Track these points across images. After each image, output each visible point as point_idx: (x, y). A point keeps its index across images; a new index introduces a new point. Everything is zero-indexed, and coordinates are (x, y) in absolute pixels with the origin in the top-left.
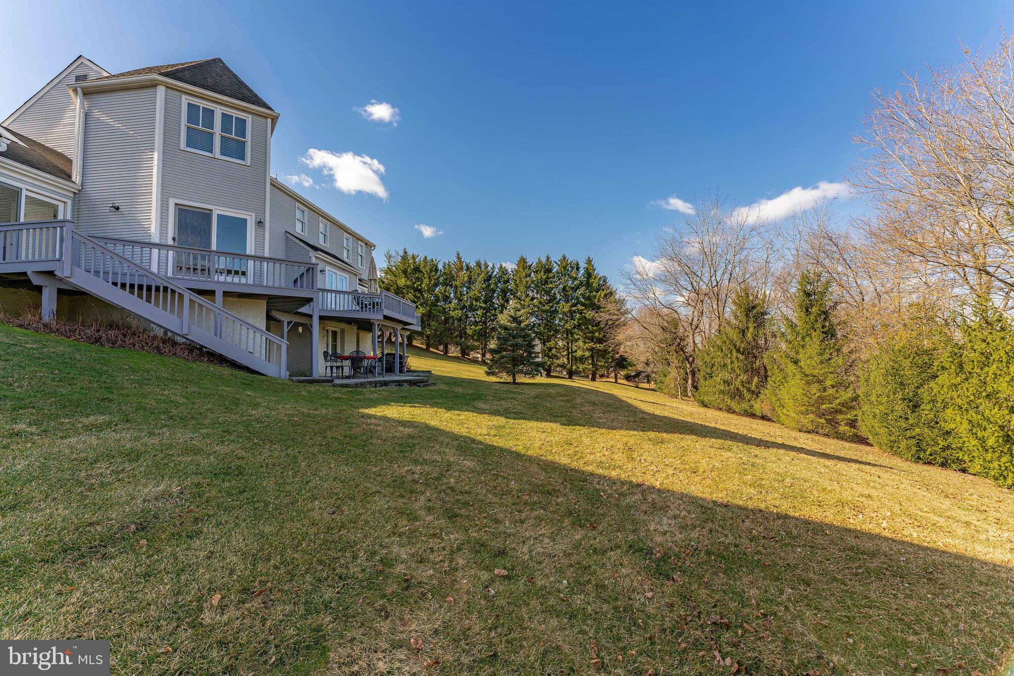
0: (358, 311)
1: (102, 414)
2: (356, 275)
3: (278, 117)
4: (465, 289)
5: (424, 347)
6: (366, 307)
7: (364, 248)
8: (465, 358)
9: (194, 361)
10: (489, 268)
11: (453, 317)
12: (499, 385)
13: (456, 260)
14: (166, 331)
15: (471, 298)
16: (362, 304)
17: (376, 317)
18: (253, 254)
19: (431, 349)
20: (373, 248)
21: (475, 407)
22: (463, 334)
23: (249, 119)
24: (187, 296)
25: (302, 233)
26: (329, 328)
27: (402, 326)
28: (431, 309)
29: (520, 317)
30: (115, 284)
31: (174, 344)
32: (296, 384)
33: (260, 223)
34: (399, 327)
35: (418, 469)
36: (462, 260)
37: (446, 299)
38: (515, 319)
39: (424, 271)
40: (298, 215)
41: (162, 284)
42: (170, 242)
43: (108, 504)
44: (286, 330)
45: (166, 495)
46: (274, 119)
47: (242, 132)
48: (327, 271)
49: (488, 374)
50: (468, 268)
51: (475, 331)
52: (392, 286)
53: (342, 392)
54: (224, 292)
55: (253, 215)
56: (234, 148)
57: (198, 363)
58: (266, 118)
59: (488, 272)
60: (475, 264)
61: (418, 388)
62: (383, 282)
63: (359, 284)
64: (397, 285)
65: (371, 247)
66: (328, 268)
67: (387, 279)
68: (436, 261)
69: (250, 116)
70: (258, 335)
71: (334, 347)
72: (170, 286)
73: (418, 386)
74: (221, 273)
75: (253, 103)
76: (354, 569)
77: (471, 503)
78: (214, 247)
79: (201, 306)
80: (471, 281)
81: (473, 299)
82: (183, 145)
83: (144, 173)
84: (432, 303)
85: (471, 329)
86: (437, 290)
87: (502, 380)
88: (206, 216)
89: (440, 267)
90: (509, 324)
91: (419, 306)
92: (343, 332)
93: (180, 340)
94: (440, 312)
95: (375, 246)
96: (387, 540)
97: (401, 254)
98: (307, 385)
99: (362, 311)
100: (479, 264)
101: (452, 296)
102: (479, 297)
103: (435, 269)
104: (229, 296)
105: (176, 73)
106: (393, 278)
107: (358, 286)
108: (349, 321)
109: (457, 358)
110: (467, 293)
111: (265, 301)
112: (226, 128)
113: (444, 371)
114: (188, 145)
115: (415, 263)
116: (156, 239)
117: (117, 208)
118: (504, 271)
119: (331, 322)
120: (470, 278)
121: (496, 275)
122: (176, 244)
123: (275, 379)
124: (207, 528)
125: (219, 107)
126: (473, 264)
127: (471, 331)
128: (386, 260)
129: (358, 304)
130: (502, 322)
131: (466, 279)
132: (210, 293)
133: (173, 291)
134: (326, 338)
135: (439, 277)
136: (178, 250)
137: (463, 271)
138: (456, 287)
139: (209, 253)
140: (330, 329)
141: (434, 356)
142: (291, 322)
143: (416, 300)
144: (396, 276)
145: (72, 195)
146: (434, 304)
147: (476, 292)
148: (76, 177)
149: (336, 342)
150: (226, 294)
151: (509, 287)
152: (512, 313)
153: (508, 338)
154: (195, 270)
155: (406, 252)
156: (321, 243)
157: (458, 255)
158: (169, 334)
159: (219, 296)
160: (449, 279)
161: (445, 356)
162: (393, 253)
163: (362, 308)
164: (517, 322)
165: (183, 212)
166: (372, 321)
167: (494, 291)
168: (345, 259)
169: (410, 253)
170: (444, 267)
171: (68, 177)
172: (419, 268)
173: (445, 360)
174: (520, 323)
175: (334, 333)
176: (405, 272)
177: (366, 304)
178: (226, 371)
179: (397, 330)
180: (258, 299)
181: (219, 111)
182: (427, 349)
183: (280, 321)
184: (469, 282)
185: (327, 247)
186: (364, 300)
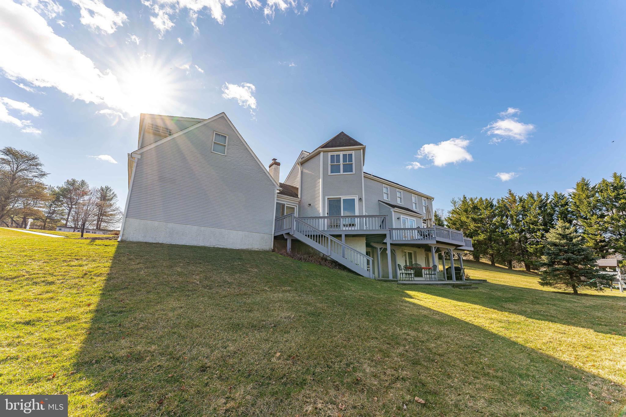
0: (422, 239)
1: (289, 286)
2: (421, 218)
3: (365, 147)
4: (521, 216)
5: (490, 263)
6: (426, 236)
7: (426, 201)
8: (530, 271)
9: (332, 268)
10: (543, 197)
11: (511, 239)
12: (553, 294)
13: (508, 195)
14: (324, 255)
15: (527, 222)
16: (424, 235)
17: (431, 242)
18: (358, 215)
19: (496, 265)
20: (432, 200)
21: (502, 307)
22: (524, 252)
23: (353, 153)
24: (330, 238)
25: (387, 200)
26: (405, 251)
27: (455, 247)
28: (491, 235)
29: (570, 234)
30: (306, 235)
31: (326, 260)
32: (377, 281)
33: (360, 199)
34: (452, 248)
35: (413, 334)
36: (515, 195)
37: (504, 226)
38: (564, 236)
39: (481, 208)
40: (385, 190)
41: (321, 234)
42: (326, 215)
43: (271, 316)
44: (379, 253)
45: (289, 317)
46: (364, 149)
47: (351, 160)
48: (401, 218)
49: (542, 284)
50: (521, 200)
51: (536, 249)
52: (457, 222)
53: (402, 288)
54: (345, 235)
55: (357, 196)
56: (348, 168)
57: (334, 269)
58: (360, 149)
59: (542, 200)
60: (527, 196)
61: (459, 290)
62: (451, 220)
63: (423, 223)
64: (461, 220)
65: (431, 199)
66: (402, 216)
67: (454, 217)
68: (490, 199)
69: (354, 152)
70: (362, 257)
71: (411, 262)
72: (324, 235)
73: (460, 288)
74: (347, 226)
75: (355, 145)
76: (336, 366)
77: (436, 361)
78: (342, 215)
79: (335, 242)
80: (525, 210)
81: (530, 223)
82: (329, 173)
83: (317, 189)
84: (491, 231)
85: (531, 248)
86: (494, 220)
87: (560, 291)
88: (339, 200)
89: (495, 203)
90: (557, 241)
91: (480, 233)
92: (415, 253)
93: (329, 259)
94: (499, 236)
95: (433, 199)
96: (363, 360)
97: (462, 199)
98: (383, 282)
99: (424, 239)
100: (531, 196)
101: (509, 223)
102: (535, 221)
103: (491, 205)
104: (348, 237)
105: (326, 146)
106: (458, 216)
107: (423, 224)
108: (419, 246)
109: (523, 271)
110: (523, 219)
111: (365, 238)
112: (344, 160)
113: (501, 281)
114: (332, 172)
115: (473, 203)
116: (321, 215)
117: (310, 205)
118: (560, 197)
119: (406, 247)
120: (523, 207)
121: (551, 201)
122: (328, 216)
123: (367, 278)
124: (293, 332)
125: (341, 152)
126: (525, 197)
127: (532, 249)
128: (452, 205)
129: (421, 235)
130: (549, 240)
131: (520, 208)
132: (339, 236)
133: (325, 237)
134: (404, 257)
135: (495, 210)
136: (329, 218)
137: (516, 203)
138: (512, 217)
139: (339, 218)
140: (407, 251)
141: (499, 270)
142: (382, 248)
143: (477, 229)
144: (459, 214)
145: (298, 203)
146: (494, 231)
147: (532, 217)
148: (299, 196)
149: (412, 259)
150: (346, 236)
151: (569, 209)
152: (560, 231)
153: (558, 253)
154: (337, 226)
155: (465, 198)
156: (399, 202)
157: (510, 191)
158: (325, 256)
159: (343, 237)
160: (504, 210)
161: (510, 270)
162: (456, 199)
163: (424, 237)
164: (567, 239)
165: (331, 201)
166: (430, 245)
167: (552, 215)
168: (414, 209)
169: (468, 197)
170: (498, 203)
171: (296, 196)
172: (477, 207)
173: (509, 273)
174: (571, 239)
175: (410, 254)
176: (466, 211)
177: (426, 235)
178: (344, 273)
179: (450, 250)
180: (362, 237)
181: (341, 154)
182: (493, 264)
183: (376, 248)
184: (524, 211)
185: (402, 204)
186: (425, 232)
